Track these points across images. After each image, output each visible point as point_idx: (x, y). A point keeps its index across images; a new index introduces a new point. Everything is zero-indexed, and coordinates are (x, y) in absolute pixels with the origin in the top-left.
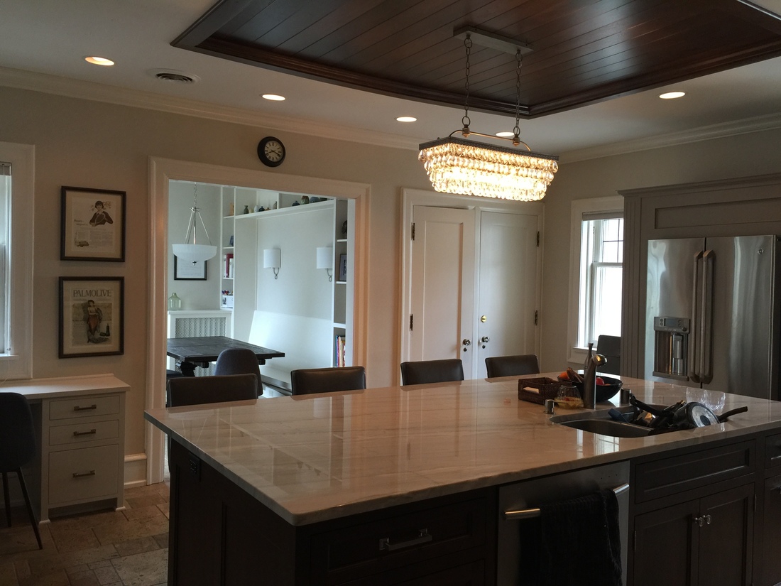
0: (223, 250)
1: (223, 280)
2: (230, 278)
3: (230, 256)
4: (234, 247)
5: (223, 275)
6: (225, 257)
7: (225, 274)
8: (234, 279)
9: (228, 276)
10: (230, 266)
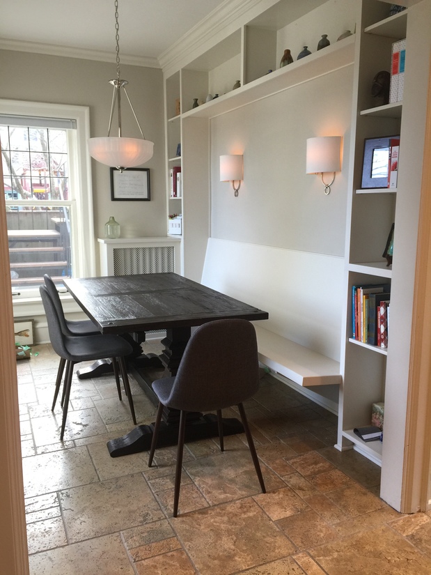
0: (169, 162)
1: (170, 200)
2: (178, 197)
3: (178, 169)
4: (181, 157)
5: (170, 193)
6: (172, 171)
7: (172, 193)
8: (182, 198)
9: (175, 196)
10: (178, 182)
